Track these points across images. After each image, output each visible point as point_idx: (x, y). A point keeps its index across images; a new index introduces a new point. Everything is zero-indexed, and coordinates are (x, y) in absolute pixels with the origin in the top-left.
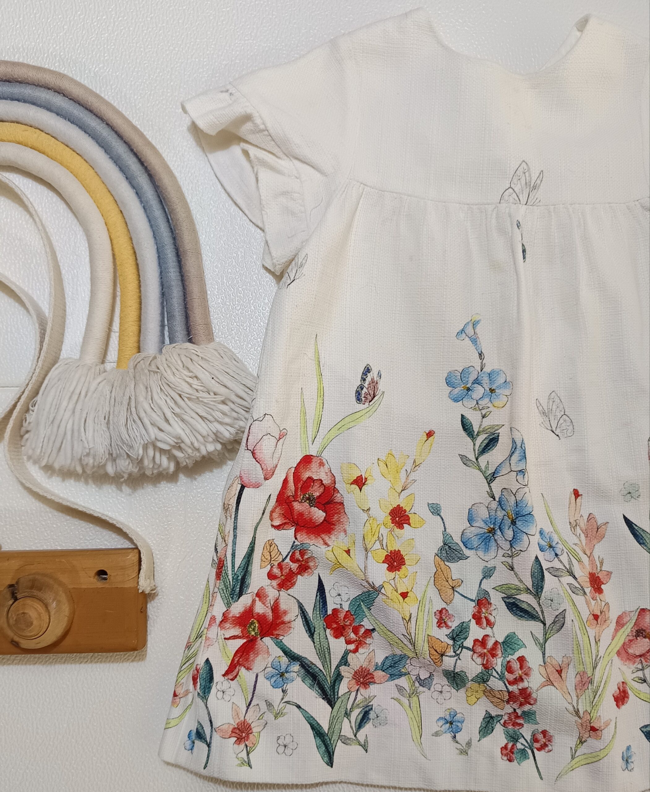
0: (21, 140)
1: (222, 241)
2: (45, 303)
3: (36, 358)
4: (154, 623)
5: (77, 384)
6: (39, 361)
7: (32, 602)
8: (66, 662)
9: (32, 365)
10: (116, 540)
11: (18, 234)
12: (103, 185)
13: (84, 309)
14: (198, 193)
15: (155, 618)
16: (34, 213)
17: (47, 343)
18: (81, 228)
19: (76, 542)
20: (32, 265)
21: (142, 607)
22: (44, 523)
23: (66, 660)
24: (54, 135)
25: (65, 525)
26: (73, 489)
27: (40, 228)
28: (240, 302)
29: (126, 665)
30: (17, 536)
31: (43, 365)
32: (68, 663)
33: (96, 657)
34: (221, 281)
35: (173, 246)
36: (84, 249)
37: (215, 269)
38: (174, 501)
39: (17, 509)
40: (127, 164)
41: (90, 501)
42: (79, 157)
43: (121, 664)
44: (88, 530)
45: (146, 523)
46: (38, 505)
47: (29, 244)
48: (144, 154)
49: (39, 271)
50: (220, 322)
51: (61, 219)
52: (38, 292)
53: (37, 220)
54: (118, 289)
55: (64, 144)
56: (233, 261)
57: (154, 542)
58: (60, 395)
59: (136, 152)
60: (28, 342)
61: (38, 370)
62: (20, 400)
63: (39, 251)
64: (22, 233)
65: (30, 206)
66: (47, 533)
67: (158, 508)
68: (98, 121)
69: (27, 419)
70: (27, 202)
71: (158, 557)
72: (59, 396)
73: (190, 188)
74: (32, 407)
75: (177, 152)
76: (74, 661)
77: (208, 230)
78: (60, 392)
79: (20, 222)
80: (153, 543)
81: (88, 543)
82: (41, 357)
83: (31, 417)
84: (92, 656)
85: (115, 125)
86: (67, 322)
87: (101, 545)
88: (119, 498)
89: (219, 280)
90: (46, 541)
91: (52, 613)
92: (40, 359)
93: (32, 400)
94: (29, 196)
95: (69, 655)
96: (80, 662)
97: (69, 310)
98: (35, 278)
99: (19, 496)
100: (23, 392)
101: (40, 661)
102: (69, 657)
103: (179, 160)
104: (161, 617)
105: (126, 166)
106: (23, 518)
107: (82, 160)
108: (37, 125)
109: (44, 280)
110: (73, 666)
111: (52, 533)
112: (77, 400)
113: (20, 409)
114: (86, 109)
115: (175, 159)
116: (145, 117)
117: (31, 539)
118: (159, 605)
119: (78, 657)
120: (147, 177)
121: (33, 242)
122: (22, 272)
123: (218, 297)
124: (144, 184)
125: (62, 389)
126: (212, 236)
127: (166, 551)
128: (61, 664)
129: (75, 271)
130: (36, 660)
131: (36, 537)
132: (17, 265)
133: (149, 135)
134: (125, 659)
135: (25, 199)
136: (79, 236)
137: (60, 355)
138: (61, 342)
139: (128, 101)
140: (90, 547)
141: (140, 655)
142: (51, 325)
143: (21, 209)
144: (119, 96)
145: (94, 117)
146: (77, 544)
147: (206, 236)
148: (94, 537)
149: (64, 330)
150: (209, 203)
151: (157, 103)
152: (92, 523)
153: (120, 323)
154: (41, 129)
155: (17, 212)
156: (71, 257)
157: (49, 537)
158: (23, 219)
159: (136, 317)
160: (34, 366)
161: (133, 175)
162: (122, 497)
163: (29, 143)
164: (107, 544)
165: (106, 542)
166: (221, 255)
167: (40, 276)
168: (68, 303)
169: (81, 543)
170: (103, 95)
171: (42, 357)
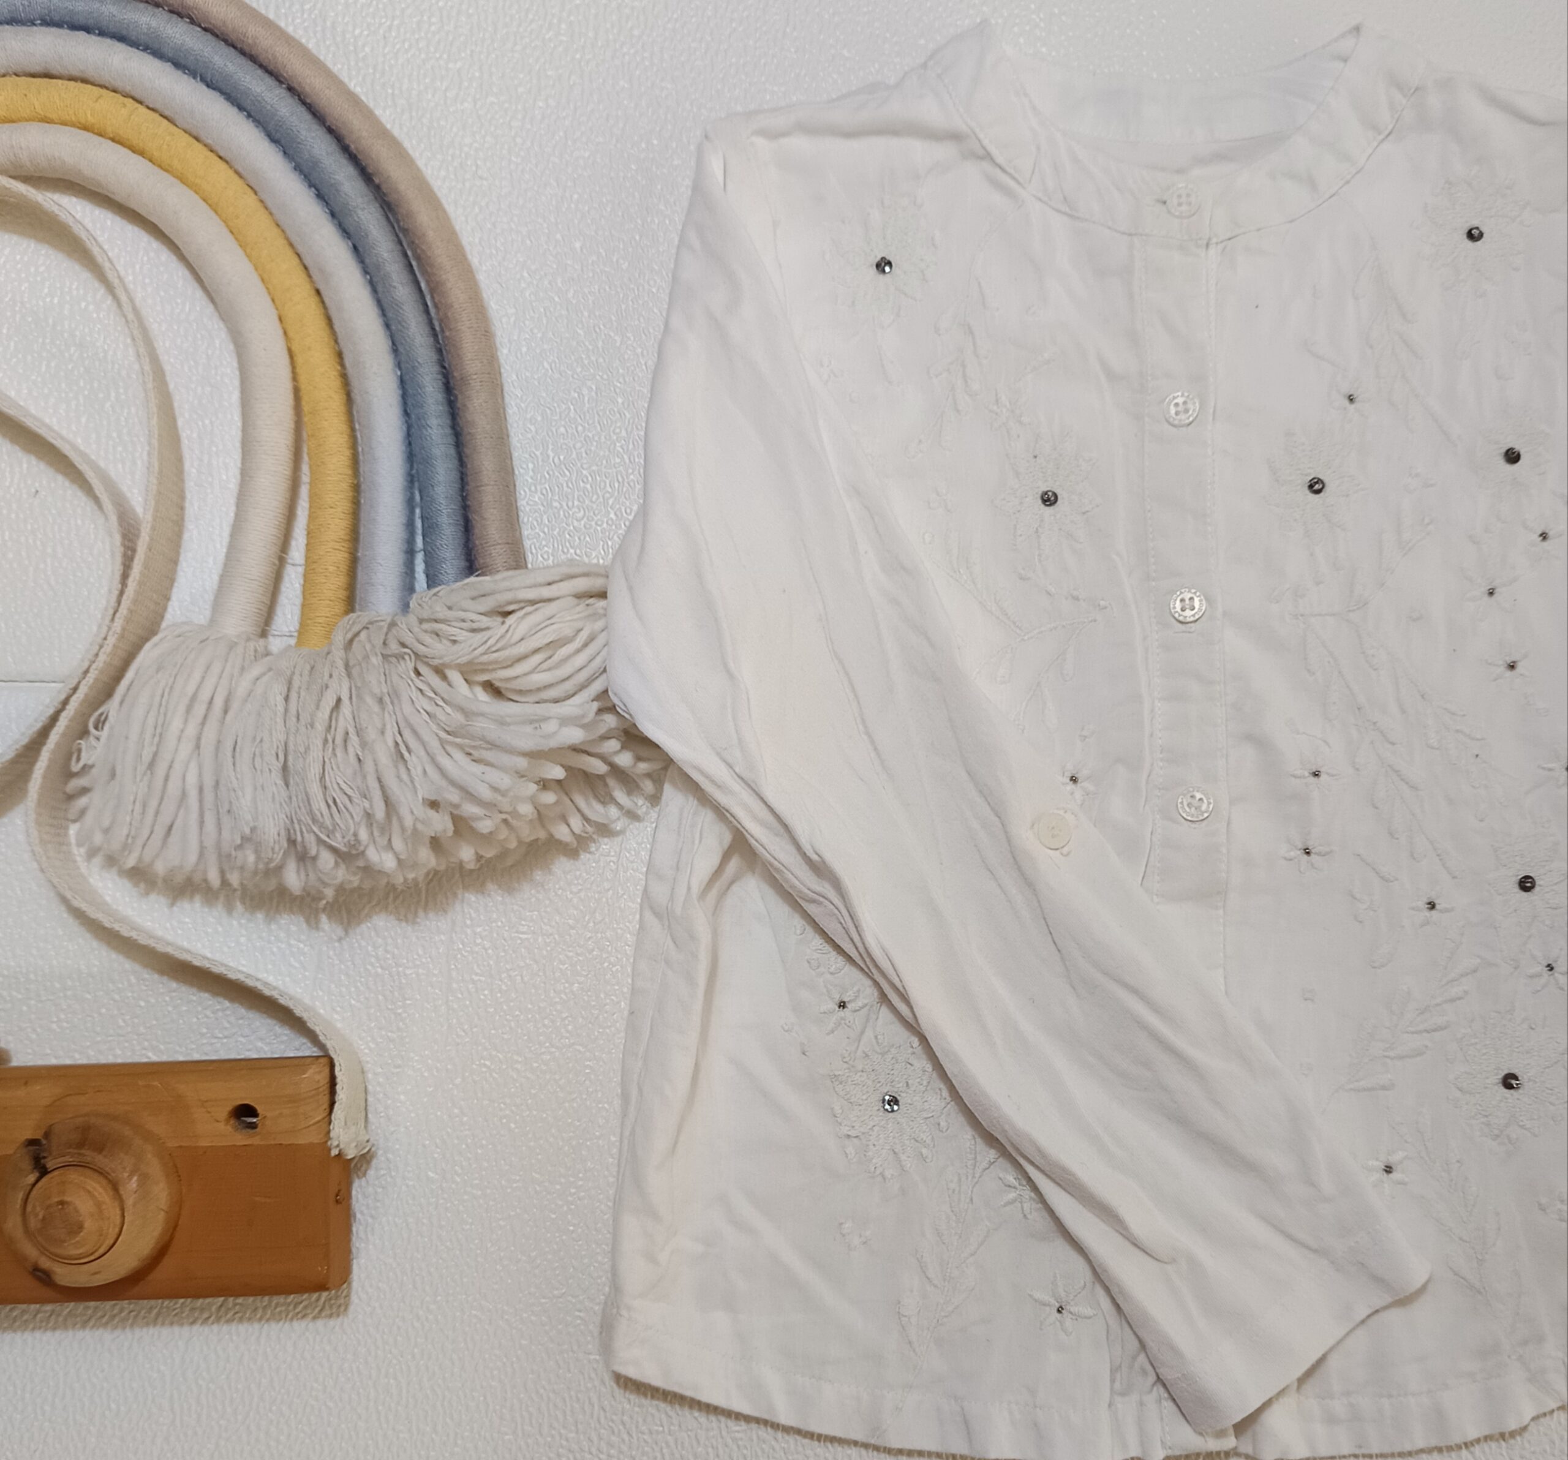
0: (91, 120)
1: (546, 364)
2: (136, 491)
3: (111, 612)
4: (366, 1232)
5: (203, 678)
6: (116, 620)
7: (82, 1178)
8: (160, 1319)
9: (100, 627)
10: (285, 1038)
11: (78, 333)
12: (275, 230)
13: (224, 509)
14: (494, 252)
15: (370, 1220)
16: (116, 282)
17: (137, 578)
18: (222, 325)
19: (192, 1042)
20: (108, 405)
21: (339, 1191)
22: (117, 997)
23: (158, 1315)
24: (167, 113)
25: (166, 1001)
26: (187, 920)
27: (131, 316)
28: (584, 502)
29: (299, 1326)
30: (54, 1026)
31: (124, 629)
32: (163, 1324)
33: (229, 1309)
34: (541, 454)
35: (436, 368)
36: (229, 371)
37: (529, 425)
38: (420, 952)
39: (55, 962)
40: (333, 181)
41: (226, 949)
42: (223, 166)
43: (287, 1325)
44: (220, 1014)
45: (353, 1002)
46: (104, 954)
47: (101, 355)
48: (374, 156)
49: (123, 419)
50: (537, 545)
51: (179, 301)
52: (120, 466)
53: (123, 298)
54: (305, 468)
55: (190, 134)
56: (569, 409)
57: (372, 1045)
58: (164, 703)
59: (355, 152)
60: (92, 580)
61: (111, 640)
62: (68, 707)
63: (124, 373)
64: (87, 330)
65: (107, 265)
66: (124, 1021)
67: (382, 968)
68: (270, 81)
69: (83, 754)
70: (100, 259)
71: (381, 1080)
72: (160, 705)
73: (477, 240)
74: (96, 728)
75: (450, 158)
76: (178, 1320)
77: (515, 338)
78: (162, 696)
79: (83, 305)
80: (370, 1049)
81: (219, 1045)
82: (120, 610)
83: (93, 751)
84: (221, 1306)
85: (307, 89)
86: (186, 536)
87: (249, 1050)
88: (292, 942)
89: (537, 450)
90: (122, 1038)
91: (129, 1202)
92: (118, 615)
93: (96, 709)
94: (106, 247)
95: (166, 1302)
96: (191, 1320)
97: (192, 508)
98: (115, 435)
99: (61, 932)
100: (75, 689)
101: (99, 1314)
102: (167, 1307)
103: (452, 177)
104: (384, 1219)
105: (332, 185)
106: (69, 983)
107: (231, 173)
108: (128, 88)
109: (135, 439)
110: (176, 1329)
111: (136, 1021)
112: (205, 717)
113: (67, 727)
114: (243, 53)
115: (443, 173)
116: (378, 76)
117: (86, 1034)
118: (380, 1190)
119: (188, 1308)
120: (380, 209)
121: (111, 353)
122: (83, 420)
123: (533, 488)
124: (371, 227)
125: (167, 690)
126: (524, 349)
127: (399, 1067)
128: (147, 1324)
129: (207, 422)
130: (90, 1312)
131: (98, 1029)
132: (74, 403)
133: (386, 116)
134: (298, 1313)
135: (96, 251)
136: (217, 342)
137: (165, 609)
138: (169, 580)
139: (339, 39)
140: (223, 1055)
141: (331, 1307)
142: (147, 538)
143: (86, 275)
144: (319, 29)
145: (259, 72)
146: (194, 1046)
147: (509, 351)
148: (234, 1031)
149: (178, 554)
150: (518, 276)
151: (406, 45)
152: (232, 1000)
153: (307, 545)
154: (137, 96)
155: (76, 284)
156: (199, 390)
157: (129, 1029)
158: (89, 299)
159: (343, 532)
160: (105, 629)
161: (348, 204)
162: (299, 941)
163: (109, 130)
164: (262, 1048)
165: (260, 1044)
166: (544, 395)
167: (125, 431)
168: (188, 496)
169: (203, 1044)
170: (282, 24)
171: (123, 611)
